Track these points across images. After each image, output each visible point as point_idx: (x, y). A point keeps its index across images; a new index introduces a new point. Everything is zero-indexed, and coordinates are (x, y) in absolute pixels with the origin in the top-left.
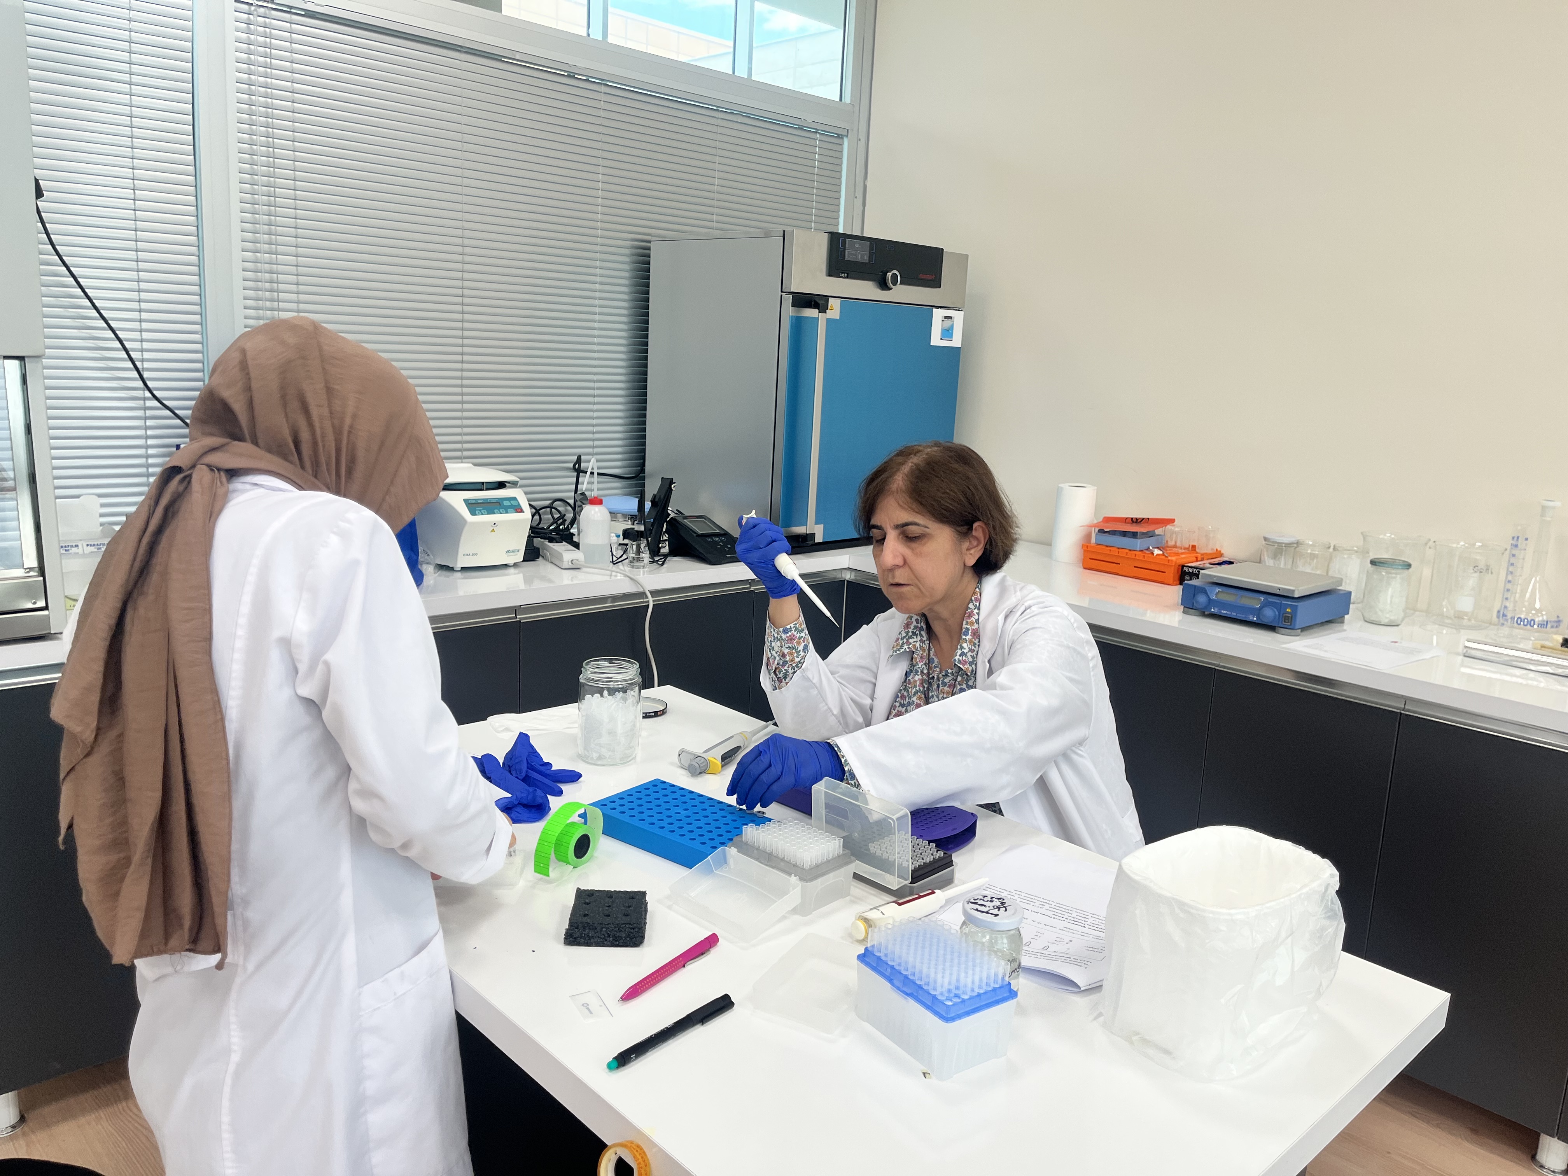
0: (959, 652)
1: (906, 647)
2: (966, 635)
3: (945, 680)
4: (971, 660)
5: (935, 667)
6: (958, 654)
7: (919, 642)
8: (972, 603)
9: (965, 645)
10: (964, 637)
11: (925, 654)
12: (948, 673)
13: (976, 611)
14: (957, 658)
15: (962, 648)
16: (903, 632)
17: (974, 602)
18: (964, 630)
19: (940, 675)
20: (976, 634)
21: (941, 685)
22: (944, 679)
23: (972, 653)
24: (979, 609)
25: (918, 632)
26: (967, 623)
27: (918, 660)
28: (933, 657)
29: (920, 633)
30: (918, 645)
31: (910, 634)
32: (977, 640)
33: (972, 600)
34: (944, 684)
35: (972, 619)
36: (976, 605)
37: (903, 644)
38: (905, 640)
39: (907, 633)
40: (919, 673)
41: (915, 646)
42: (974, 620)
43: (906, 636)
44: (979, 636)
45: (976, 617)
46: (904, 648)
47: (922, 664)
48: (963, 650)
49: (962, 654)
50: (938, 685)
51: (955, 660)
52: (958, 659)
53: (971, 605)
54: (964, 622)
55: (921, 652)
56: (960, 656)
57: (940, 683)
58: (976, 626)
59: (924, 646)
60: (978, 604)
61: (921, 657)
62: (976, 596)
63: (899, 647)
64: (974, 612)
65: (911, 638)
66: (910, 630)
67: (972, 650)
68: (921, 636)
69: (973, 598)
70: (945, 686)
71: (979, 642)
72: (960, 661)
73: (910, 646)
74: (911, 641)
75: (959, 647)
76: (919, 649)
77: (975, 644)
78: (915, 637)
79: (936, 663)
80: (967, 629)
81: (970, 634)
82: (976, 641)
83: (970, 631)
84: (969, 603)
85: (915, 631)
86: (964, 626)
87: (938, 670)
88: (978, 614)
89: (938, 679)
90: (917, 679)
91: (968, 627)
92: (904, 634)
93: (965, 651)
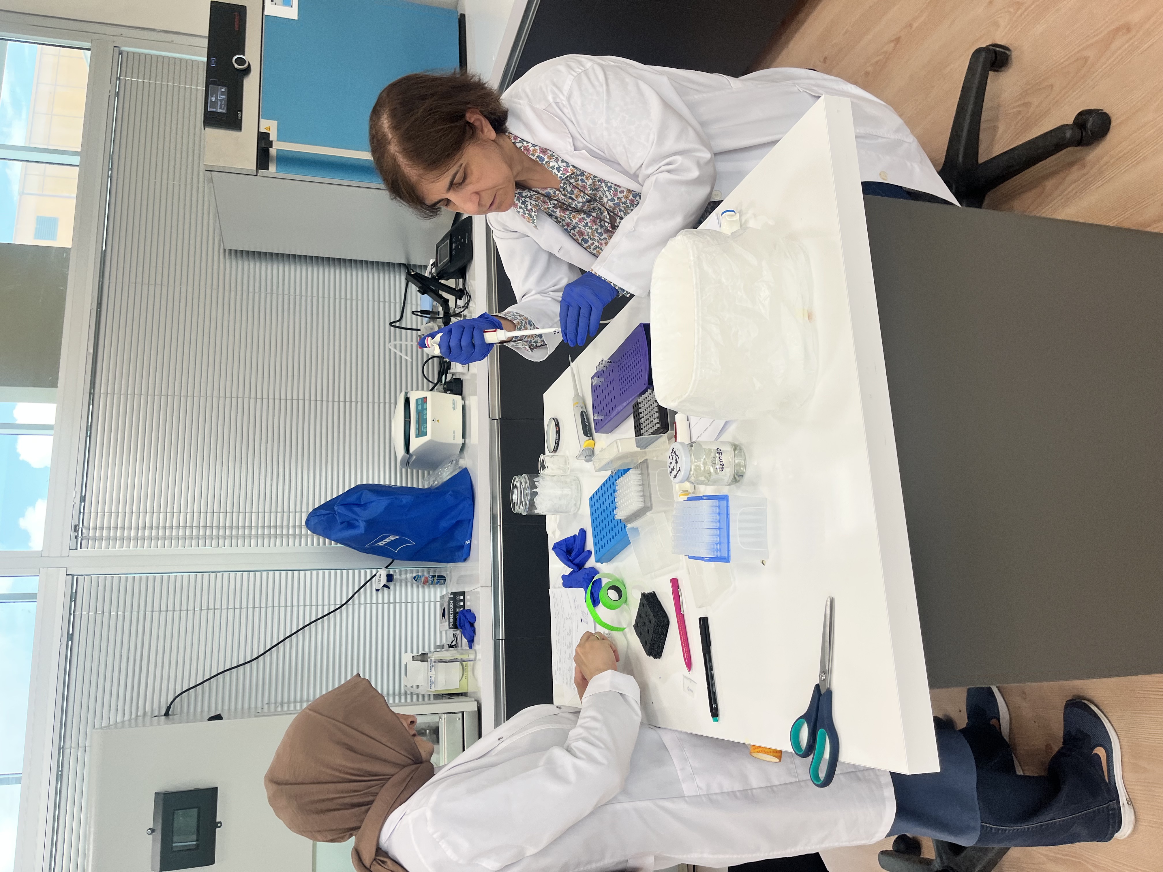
0: (555, 171)
1: (533, 214)
2: (543, 160)
3: (569, 191)
4: (564, 164)
5: (554, 193)
6: (557, 173)
7: (531, 201)
8: (517, 144)
9: (552, 164)
10: (544, 162)
11: (542, 198)
12: (563, 186)
13: (525, 143)
14: (559, 175)
15: (553, 167)
16: (518, 210)
17: (517, 141)
18: (538, 159)
19: (563, 192)
20: (544, 151)
21: (572, 196)
22: (567, 191)
23: (559, 161)
24: (523, 140)
25: (523, 199)
26: (533, 155)
27: (546, 207)
28: (545, 191)
29: (524, 197)
30: (534, 203)
31: (523, 206)
32: (549, 151)
33: (515, 142)
34: (572, 192)
35: (531, 149)
36: (520, 141)
37: (530, 215)
38: (527, 212)
39: (520, 207)
40: (555, 210)
41: (534, 206)
42: (533, 148)
43: (523, 210)
44: (546, 149)
45: (530, 145)
46: (533, 215)
47: (549, 204)
48: (555, 168)
49: (558, 169)
50: (571, 198)
51: (560, 177)
52: (561, 174)
53: (518, 145)
54: (530, 156)
55: (540, 201)
56: (559, 172)
57: (569, 195)
58: (537, 148)
59: (534, 197)
60: (519, 139)
61: (544, 203)
62: (512, 138)
63: (531, 219)
64: (526, 145)
65: (526, 207)
66: (520, 204)
67: (557, 160)
68: (526, 197)
69: (513, 141)
70: (573, 192)
71: (551, 151)
72: (563, 174)
73: (534, 210)
74: (529, 207)
75: (551, 170)
76: (537, 203)
77: (552, 155)
78: (527, 203)
79: (551, 191)
80: (538, 157)
81: (543, 156)
82: (550, 153)
83: (541, 155)
84: (515, 145)
85: (521, 201)
86: (534, 158)
87: (557, 192)
88: (528, 142)
89: (565, 195)
90: (559, 214)
91: (537, 155)
92: (521, 210)
93: (557, 166)
